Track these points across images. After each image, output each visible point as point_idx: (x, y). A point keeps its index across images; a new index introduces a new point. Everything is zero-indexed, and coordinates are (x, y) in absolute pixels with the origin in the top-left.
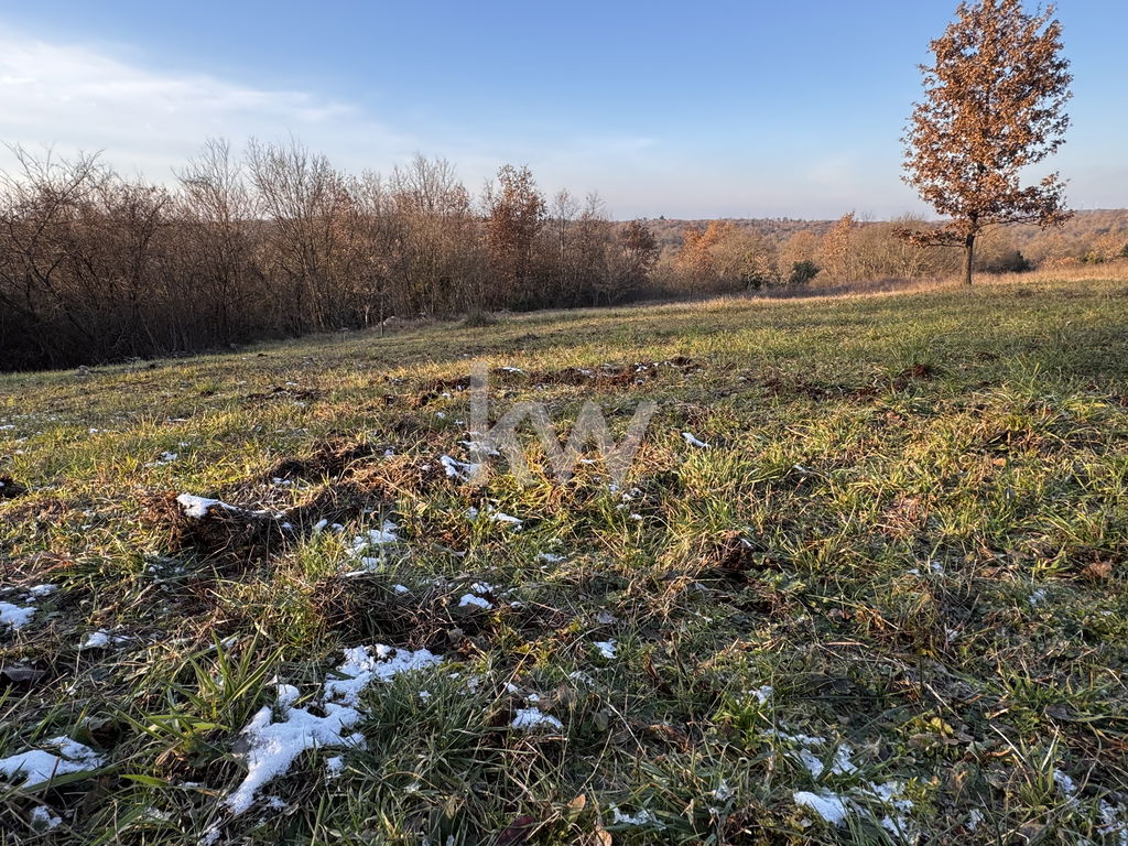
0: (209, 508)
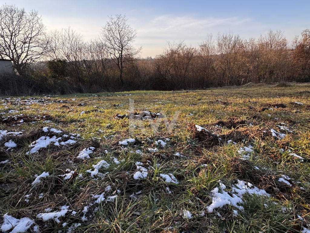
0: (202, 130)
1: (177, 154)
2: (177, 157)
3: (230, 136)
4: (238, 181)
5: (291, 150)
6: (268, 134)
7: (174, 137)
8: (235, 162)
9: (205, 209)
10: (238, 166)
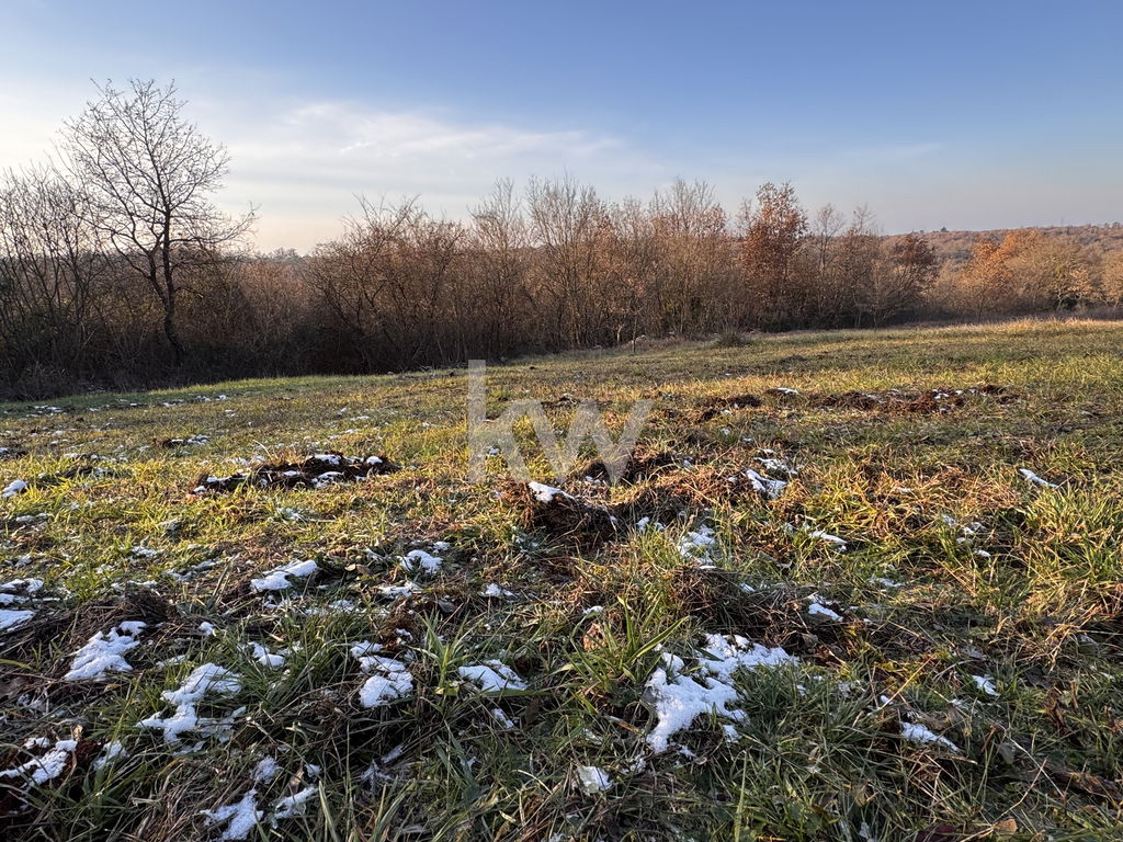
0: (554, 496)
1: (492, 590)
2: (495, 600)
3: (643, 506)
4: (708, 636)
5: (810, 522)
6: (742, 485)
7: (463, 533)
8: (689, 580)
9: (645, 746)
10: (698, 592)
